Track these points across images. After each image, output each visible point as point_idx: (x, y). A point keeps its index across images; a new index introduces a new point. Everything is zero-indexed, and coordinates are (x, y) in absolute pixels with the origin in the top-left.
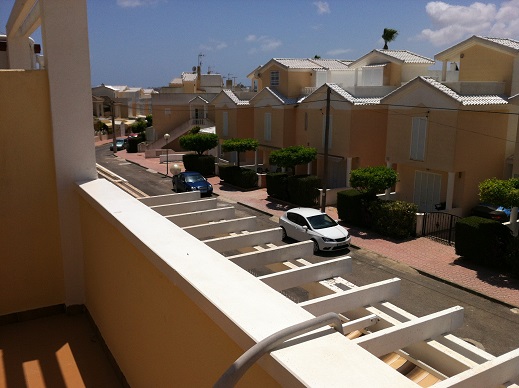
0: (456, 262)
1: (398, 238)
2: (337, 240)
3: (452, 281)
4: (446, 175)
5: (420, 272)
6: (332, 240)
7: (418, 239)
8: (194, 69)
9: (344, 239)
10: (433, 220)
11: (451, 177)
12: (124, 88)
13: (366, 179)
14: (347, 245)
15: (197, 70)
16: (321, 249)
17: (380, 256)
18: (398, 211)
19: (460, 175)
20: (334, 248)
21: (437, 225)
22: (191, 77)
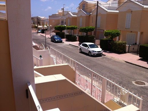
0: (139, 60)
1: (119, 53)
2: (98, 52)
3: (137, 64)
4: (137, 32)
5: (126, 62)
6: (96, 52)
7: (126, 54)
8: (62, 9)
9: (100, 51)
10: (132, 47)
11: (139, 33)
12: (44, 17)
13: (109, 33)
14: (101, 54)
15: (63, 9)
16: (92, 54)
17: (112, 57)
18: (120, 43)
19: (142, 33)
20: (97, 54)
21: (133, 49)
22: (61, 11)
